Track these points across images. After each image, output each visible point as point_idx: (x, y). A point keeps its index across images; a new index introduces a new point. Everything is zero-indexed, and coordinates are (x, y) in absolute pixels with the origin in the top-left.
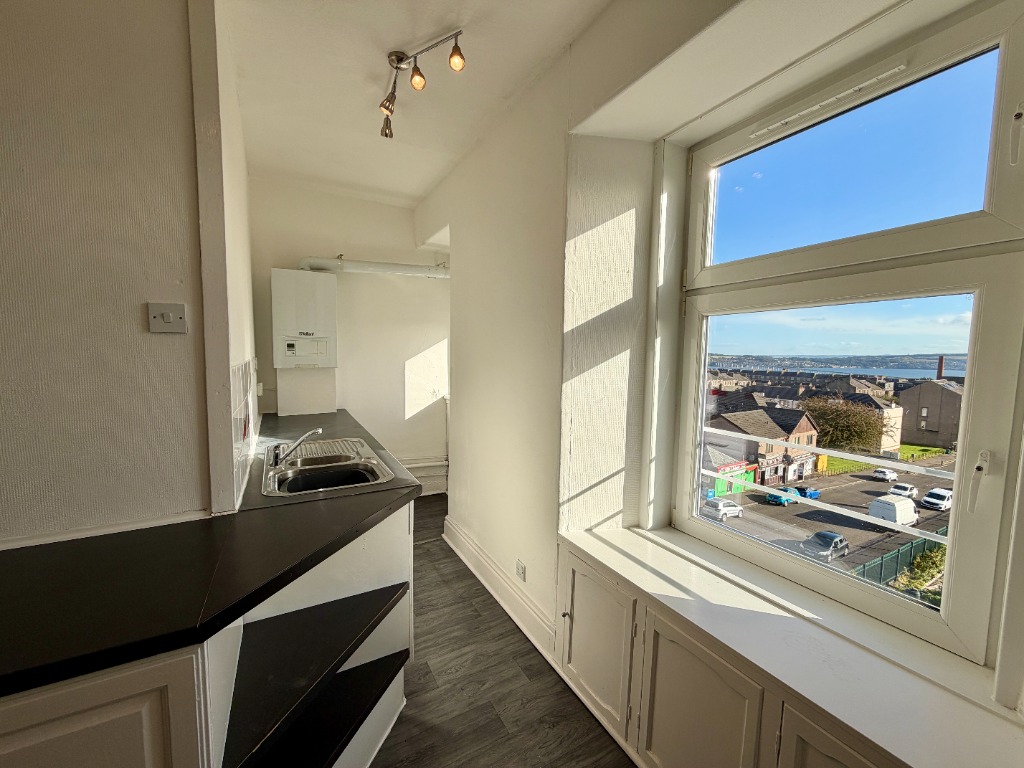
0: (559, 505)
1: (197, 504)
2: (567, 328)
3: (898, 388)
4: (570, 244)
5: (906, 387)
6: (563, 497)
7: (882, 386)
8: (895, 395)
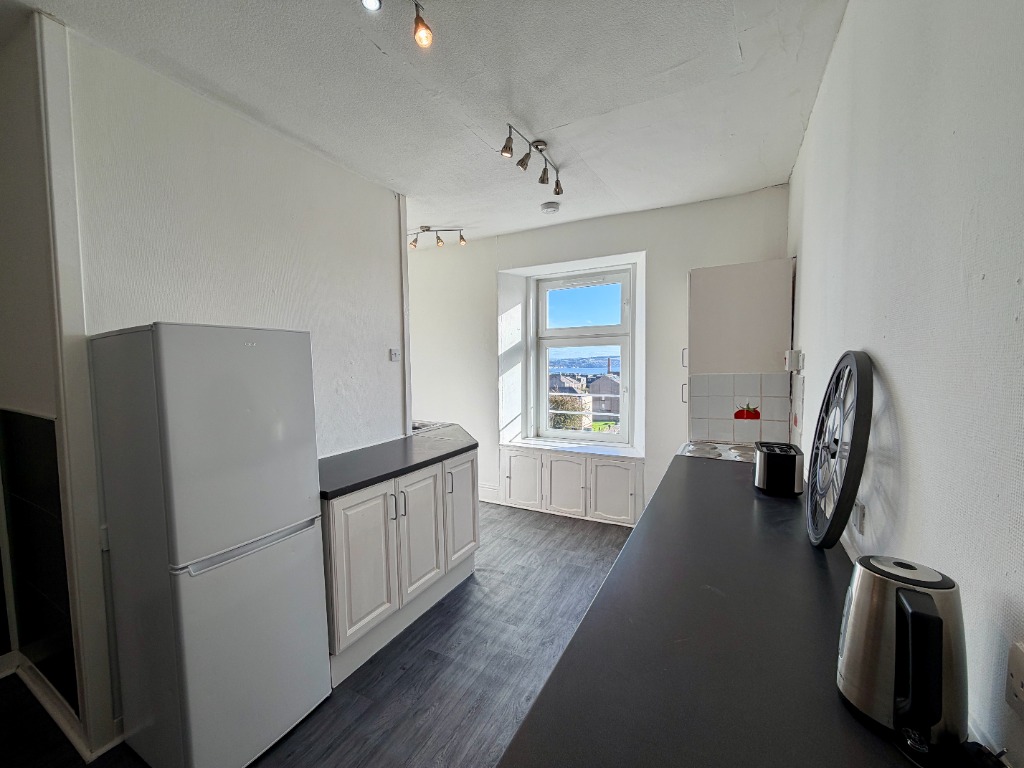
0: (499, 431)
1: (401, 432)
2: (500, 353)
3: (589, 382)
4: (500, 318)
5: (593, 380)
6: (501, 428)
7: (579, 380)
8: (587, 387)
